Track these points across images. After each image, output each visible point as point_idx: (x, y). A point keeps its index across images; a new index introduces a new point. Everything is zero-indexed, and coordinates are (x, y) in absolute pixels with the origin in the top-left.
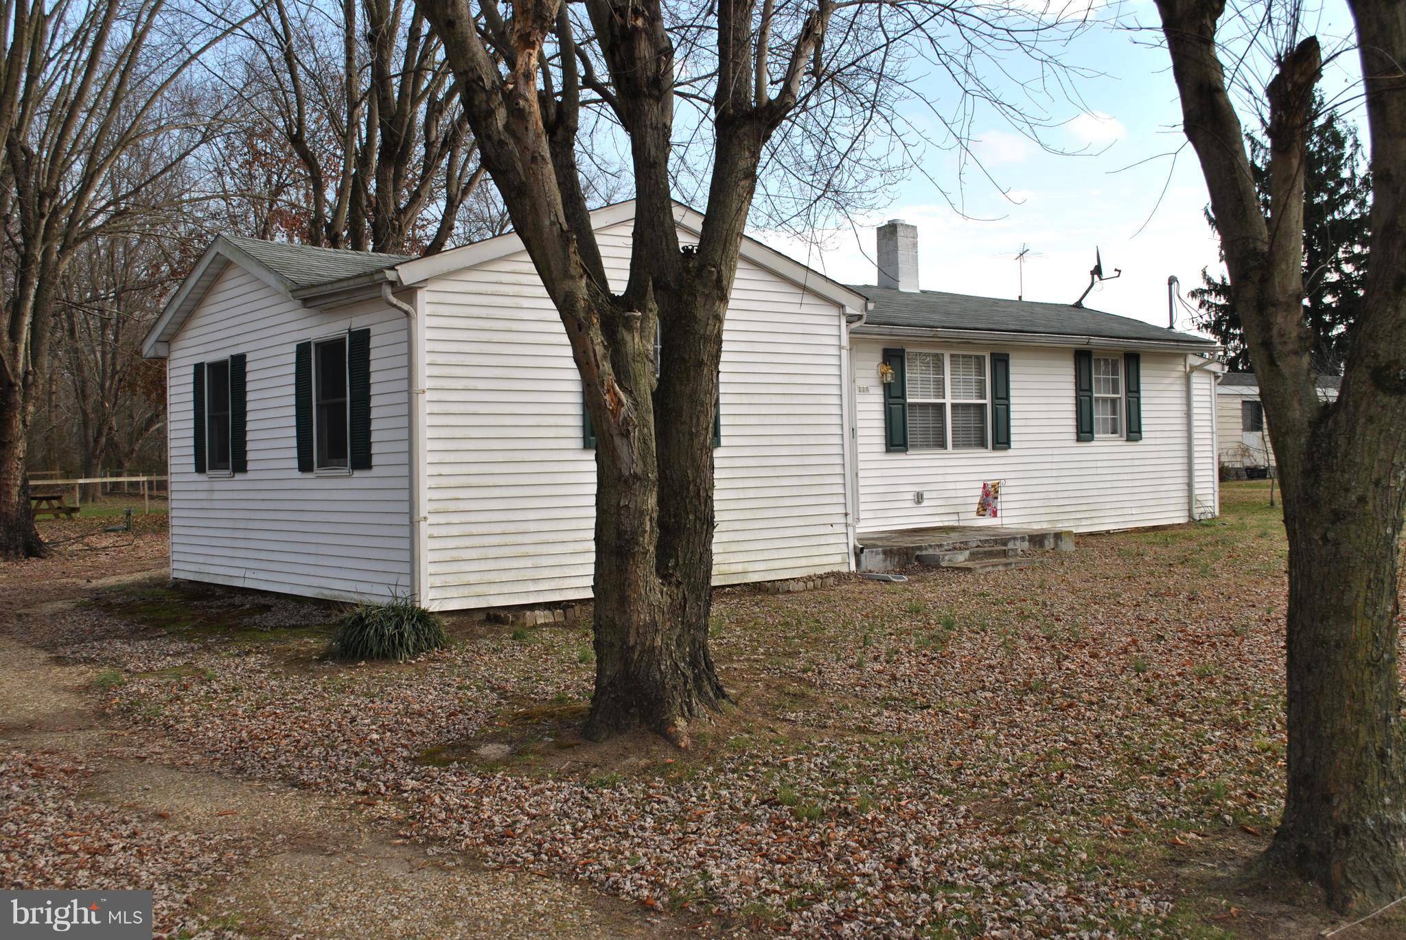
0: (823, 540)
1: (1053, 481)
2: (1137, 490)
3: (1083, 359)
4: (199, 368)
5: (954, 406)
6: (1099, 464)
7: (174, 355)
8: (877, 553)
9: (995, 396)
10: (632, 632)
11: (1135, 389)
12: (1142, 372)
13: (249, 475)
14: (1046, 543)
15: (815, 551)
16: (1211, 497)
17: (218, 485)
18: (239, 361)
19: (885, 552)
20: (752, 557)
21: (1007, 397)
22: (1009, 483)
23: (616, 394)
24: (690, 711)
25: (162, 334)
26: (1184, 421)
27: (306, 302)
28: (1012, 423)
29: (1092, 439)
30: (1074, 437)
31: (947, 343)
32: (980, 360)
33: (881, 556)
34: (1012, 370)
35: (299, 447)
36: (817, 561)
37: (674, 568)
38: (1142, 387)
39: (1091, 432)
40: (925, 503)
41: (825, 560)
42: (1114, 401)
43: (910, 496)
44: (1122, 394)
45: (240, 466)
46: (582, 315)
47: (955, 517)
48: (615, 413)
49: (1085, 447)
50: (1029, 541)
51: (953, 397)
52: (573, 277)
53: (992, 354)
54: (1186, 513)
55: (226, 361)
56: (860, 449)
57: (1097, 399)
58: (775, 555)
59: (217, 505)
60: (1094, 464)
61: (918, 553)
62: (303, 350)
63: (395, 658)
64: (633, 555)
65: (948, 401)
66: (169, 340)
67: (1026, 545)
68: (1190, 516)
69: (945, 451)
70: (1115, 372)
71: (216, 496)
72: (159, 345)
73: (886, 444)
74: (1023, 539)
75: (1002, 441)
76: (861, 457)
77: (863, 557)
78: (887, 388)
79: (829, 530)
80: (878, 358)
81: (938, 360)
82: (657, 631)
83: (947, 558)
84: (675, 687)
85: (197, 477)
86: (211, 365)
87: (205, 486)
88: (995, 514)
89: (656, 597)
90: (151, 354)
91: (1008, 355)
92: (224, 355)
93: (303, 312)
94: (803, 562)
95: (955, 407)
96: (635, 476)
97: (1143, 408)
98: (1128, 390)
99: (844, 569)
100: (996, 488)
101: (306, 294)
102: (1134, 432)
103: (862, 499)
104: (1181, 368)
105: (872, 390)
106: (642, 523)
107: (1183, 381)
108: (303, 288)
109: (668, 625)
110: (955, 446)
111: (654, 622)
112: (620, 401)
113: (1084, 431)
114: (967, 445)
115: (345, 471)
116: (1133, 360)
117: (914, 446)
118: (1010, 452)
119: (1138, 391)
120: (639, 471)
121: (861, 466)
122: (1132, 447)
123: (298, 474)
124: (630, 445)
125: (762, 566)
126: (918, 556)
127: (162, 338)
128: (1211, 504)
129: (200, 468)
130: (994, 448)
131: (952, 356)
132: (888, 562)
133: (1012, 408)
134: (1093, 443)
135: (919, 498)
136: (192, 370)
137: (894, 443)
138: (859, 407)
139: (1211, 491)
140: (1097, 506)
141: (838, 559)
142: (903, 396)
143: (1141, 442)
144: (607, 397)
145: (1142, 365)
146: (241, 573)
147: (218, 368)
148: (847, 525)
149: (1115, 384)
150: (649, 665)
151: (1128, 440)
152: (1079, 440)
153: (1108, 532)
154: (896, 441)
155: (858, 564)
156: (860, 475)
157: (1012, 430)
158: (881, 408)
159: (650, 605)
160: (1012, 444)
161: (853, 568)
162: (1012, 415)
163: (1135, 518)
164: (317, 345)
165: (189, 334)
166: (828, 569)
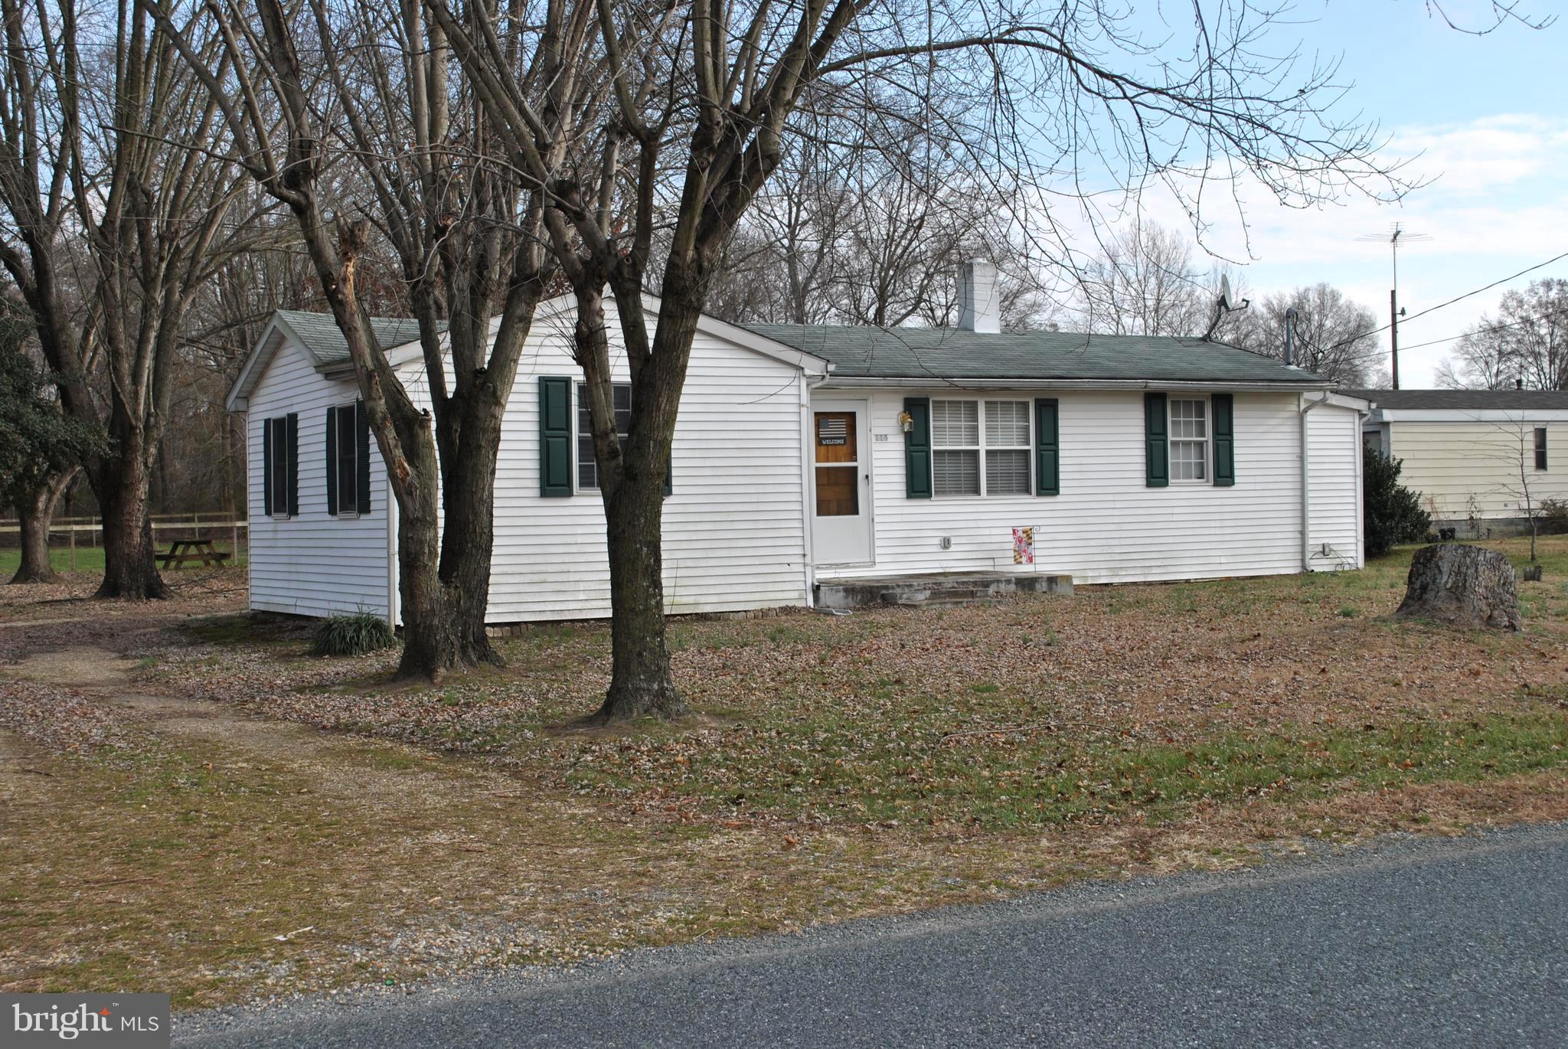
0: (778, 578)
1: (1114, 527)
2: (1227, 538)
3: (1155, 404)
4: (267, 422)
5: (988, 452)
6: (1176, 511)
7: (253, 410)
8: (838, 591)
9: (1040, 441)
10: (419, 615)
11: (1226, 431)
12: (1235, 414)
13: (300, 518)
14: (1038, 586)
15: (771, 587)
16: (1353, 547)
17: (281, 526)
18: (293, 418)
19: (846, 590)
20: (705, 591)
21: (1056, 443)
22: (1043, 530)
23: (404, 468)
24: (452, 664)
25: (240, 391)
26: (1297, 464)
27: (328, 376)
28: (1061, 469)
29: (1166, 484)
30: (1144, 482)
31: (981, 390)
32: (1025, 406)
33: (842, 594)
34: (1061, 415)
35: (329, 494)
36: (772, 596)
37: (456, 577)
38: (1235, 429)
39: (1166, 477)
40: (952, 548)
41: (780, 596)
42: (1200, 445)
43: (937, 541)
44: (1209, 436)
45: (294, 511)
46: (379, 421)
47: (991, 563)
48: (403, 480)
49: (1157, 493)
50: (1016, 584)
51: (988, 443)
52: (374, 399)
53: (1037, 401)
54: (1299, 563)
55: (284, 419)
56: (876, 495)
57: (1175, 444)
58: (728, 589)
59: (280, 543)
60: (1170, 511)
61: (884, 592)
62: (331, 412)
63: (351, 654)
64: (417, 568)
65: (982, 447)
66: (247, 397)
67: (1012, 587)
68: (1304, 567)
69: (978, 497)
70: (1201, 414)
71: (280, 535)
72: (238, 401)
73: (907, 491)
74: (1008, 582)
75: (1049, 486)
76: (876, 503)
77: (822, 594)
78: (909, 437)
79: (786, 568)
80: (899, 407)
81: (973, 408)
82: (435, 615)
83: (904, 596)
84: (444, 650)
85: (266, 519)
86: (275, 421)
87: (270, 527)
88: (1030, 560)
89: (435, 595)
90: (233, 409)
91: (1057, 400)
92: (282, 414)
93: (326, 383)
94: (757, 597)
95: (990, 453)
96: (417, 519)
97: (1235, 451)
98: (1216, 433)
99: (800, 604)
100: (1028, 533)
101: (328, 369)
102: (1224, 476)
103: (878, 543)
104: (1294, 408)
105: (890, 438)
106: (422, 548)
107: (1297, 421)
108: (328, 364)
109: (445, 612)
110: (990, 492)
111: (433, 609)
112: (408, 474)
113: (1156, 475)
114: (1009, 491)
115: (354, 515)
116: (1223, 404)
117: (941, 492)
118: (1058, 498)
119: (1230, 433)
120: (420, 516)
121: (876, 512)
122: (1222, 492)
123: (328, 517)
124: (413, 500)
125: (714, 599)
126: (883, 595)
127: (241, 395)
128: (1353, 554)
129: (268, 513)
130: (1039, 494)
131: (986, 403)
132: (850, 599)
133: (1061, 454)
134: (1168, 489)
135: (946, 543)
136: (262, 424)
137: (916, 489)
138: (875, 455)
139: (1353, 540)
140: (1174, 554)
141: (795, 595)
142: (927, 443)
143: (1234, 488)
144: (398, 471)
145: (1235, 407)
146: (292, 601)
147: (279, 422)
148: (805, 565)
149: (1201, 426)
150: (429, 636)
151: (1216, 485)
152: (1149, 485)
153: (1187, 581)
154: (918, 486)
155: (816, 599)
156: (876, 520)
157: (1061, 476)
158: (902, 455)
159: (431, 599)
160: (1061, 490)
161: (811, 603)
162: (1061, 461)
163: (1224, 567)
164: (340, 410)
165: (262, 392)
166: (783, 604)
